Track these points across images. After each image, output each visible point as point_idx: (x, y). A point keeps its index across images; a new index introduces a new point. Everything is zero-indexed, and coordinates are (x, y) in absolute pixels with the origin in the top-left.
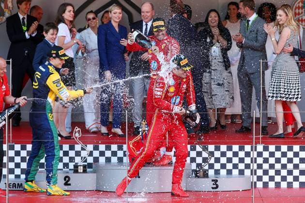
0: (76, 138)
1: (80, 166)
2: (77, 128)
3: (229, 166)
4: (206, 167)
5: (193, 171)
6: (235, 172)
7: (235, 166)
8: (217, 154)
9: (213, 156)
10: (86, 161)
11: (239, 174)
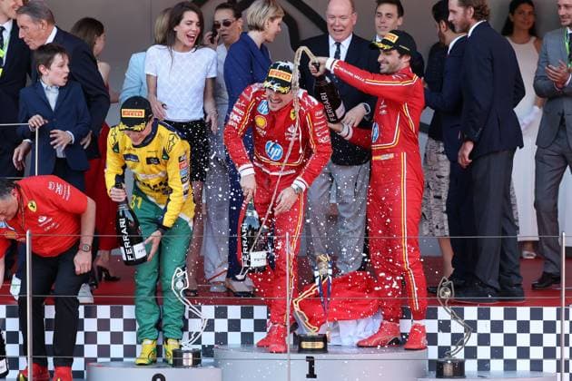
0: (178, 291)
1: (187, 352)
2: (179, 271)
3: (510, 353)
4: (460, 355)
5: (431, 362)
6: (523, 365)
7: (523, 353)
8: (484, 326)
9: (475, 331)
10: (199, 342)
11: (531, 370)
